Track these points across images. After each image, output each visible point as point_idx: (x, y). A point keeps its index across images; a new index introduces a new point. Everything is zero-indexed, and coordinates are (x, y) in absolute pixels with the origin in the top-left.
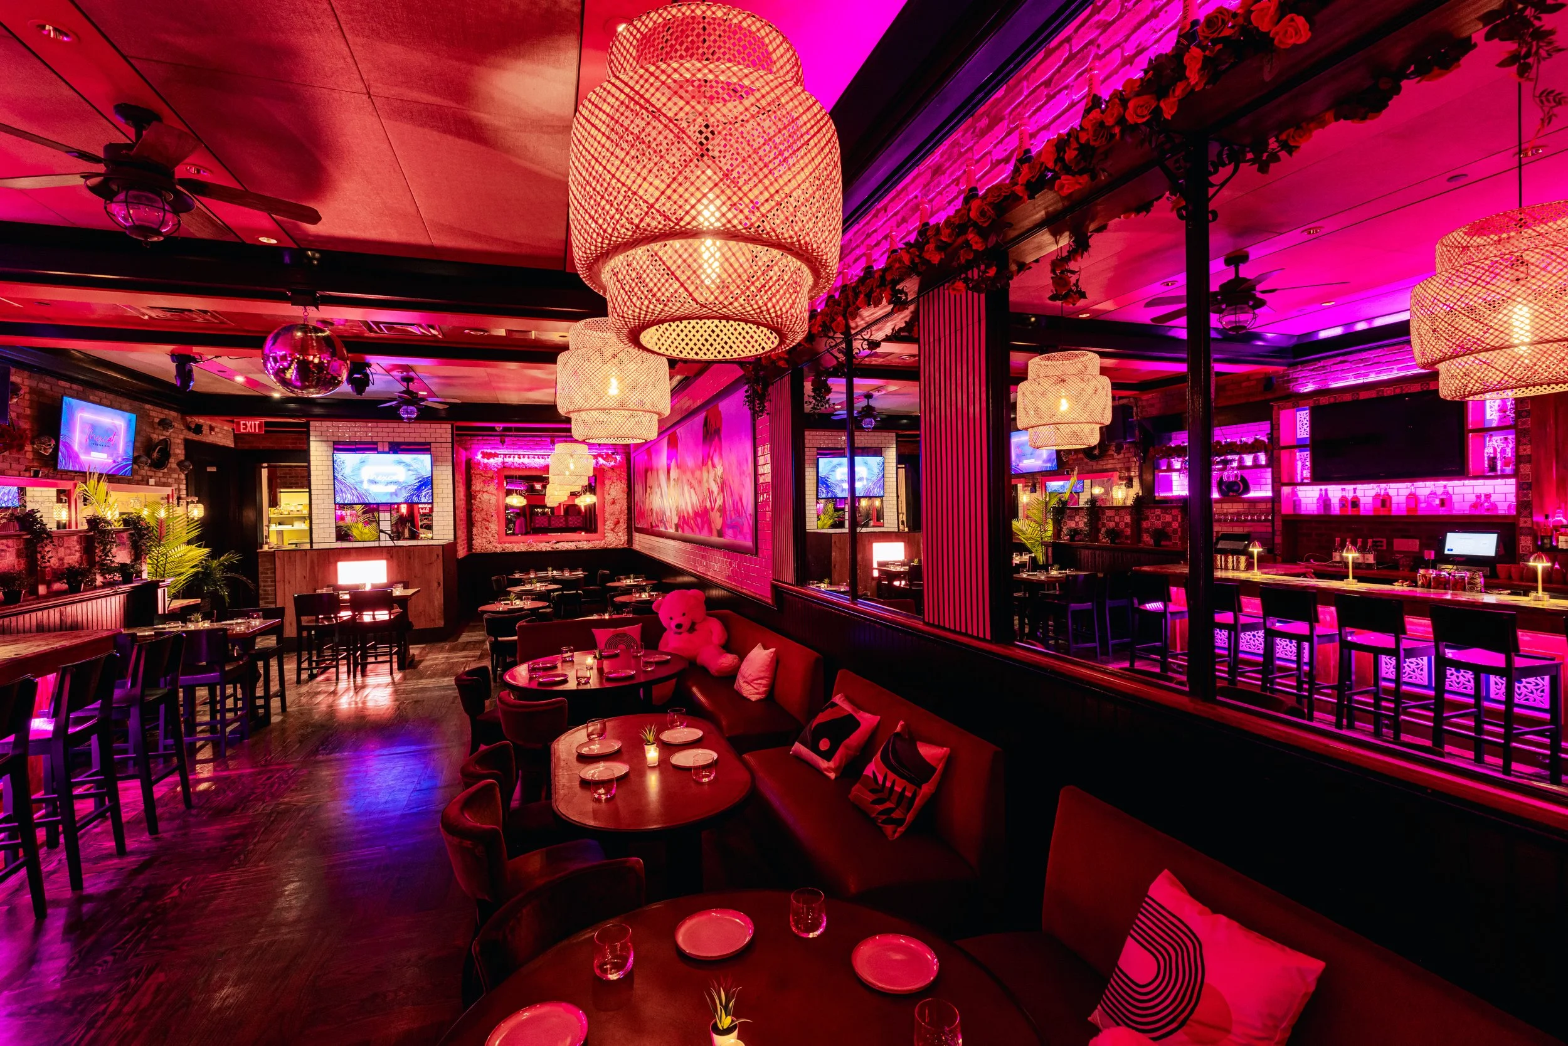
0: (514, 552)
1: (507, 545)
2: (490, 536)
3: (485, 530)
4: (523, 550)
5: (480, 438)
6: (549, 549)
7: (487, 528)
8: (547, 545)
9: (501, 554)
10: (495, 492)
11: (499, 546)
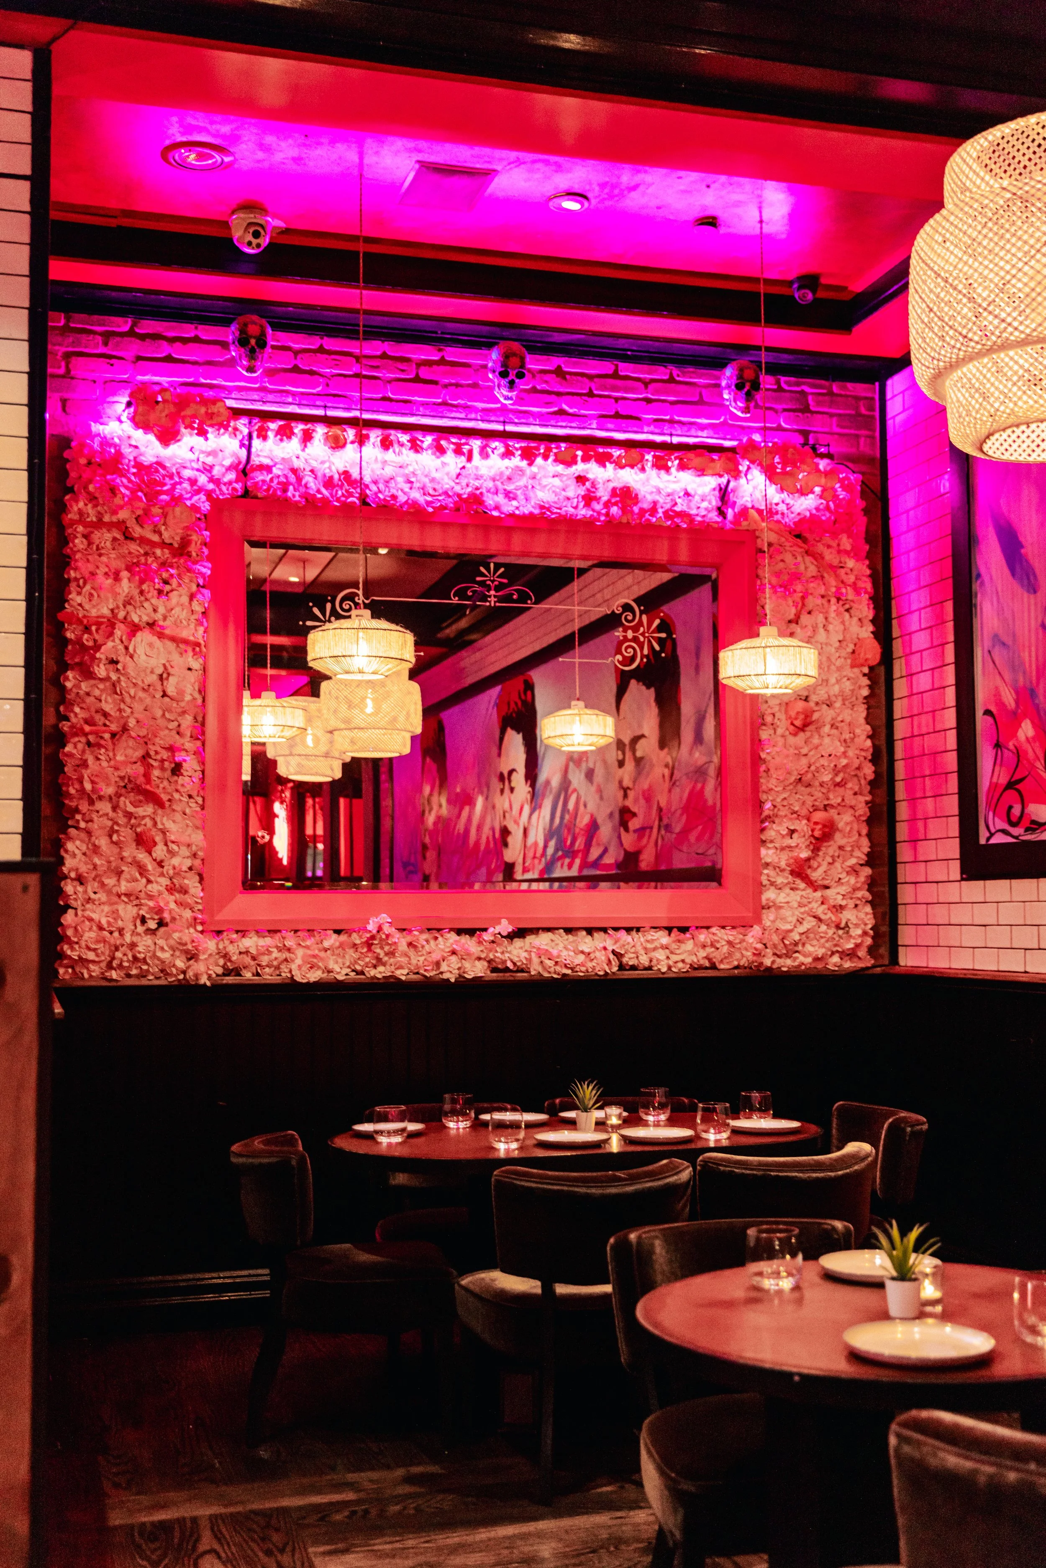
0: (292, 986)
1: (251, 942)
2: (159, 885)
3: (131, 851)
4: (341, 972)
5: (123, 324)
6: (477, 970)
7: (143, 842)
8: (469, 943)
9: (217, 991)
10: (193, 632)
11: (211, 945)
